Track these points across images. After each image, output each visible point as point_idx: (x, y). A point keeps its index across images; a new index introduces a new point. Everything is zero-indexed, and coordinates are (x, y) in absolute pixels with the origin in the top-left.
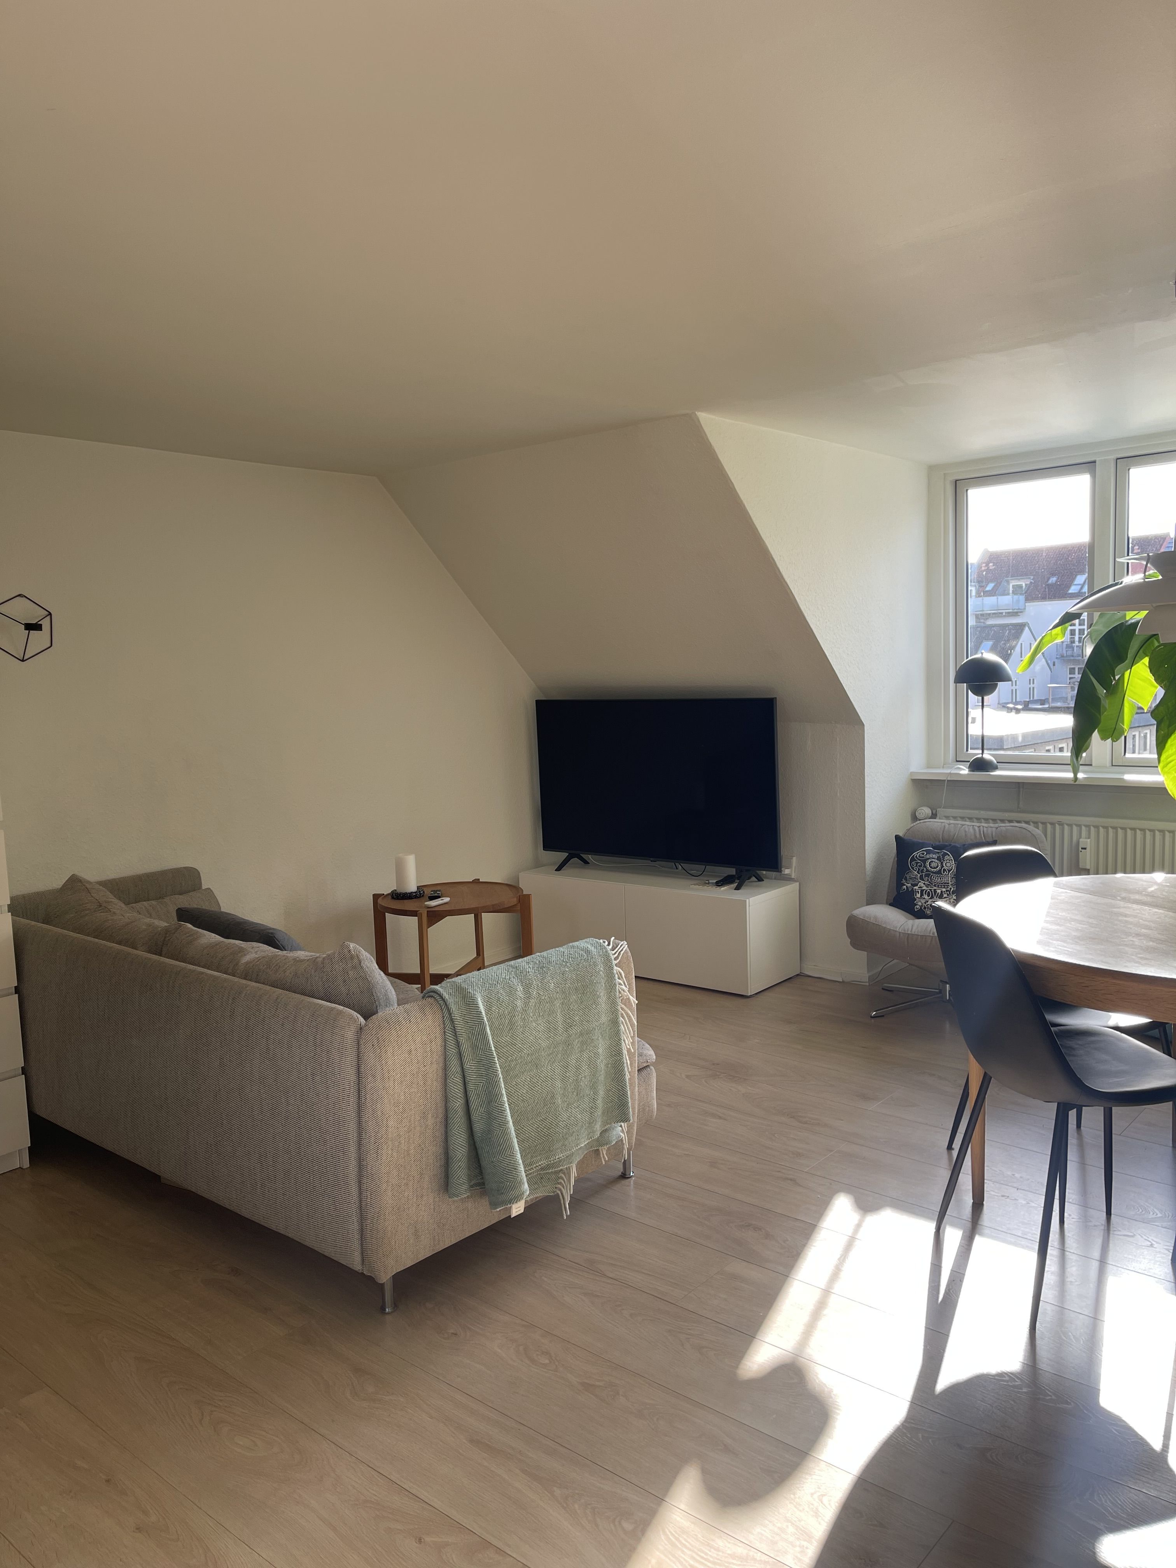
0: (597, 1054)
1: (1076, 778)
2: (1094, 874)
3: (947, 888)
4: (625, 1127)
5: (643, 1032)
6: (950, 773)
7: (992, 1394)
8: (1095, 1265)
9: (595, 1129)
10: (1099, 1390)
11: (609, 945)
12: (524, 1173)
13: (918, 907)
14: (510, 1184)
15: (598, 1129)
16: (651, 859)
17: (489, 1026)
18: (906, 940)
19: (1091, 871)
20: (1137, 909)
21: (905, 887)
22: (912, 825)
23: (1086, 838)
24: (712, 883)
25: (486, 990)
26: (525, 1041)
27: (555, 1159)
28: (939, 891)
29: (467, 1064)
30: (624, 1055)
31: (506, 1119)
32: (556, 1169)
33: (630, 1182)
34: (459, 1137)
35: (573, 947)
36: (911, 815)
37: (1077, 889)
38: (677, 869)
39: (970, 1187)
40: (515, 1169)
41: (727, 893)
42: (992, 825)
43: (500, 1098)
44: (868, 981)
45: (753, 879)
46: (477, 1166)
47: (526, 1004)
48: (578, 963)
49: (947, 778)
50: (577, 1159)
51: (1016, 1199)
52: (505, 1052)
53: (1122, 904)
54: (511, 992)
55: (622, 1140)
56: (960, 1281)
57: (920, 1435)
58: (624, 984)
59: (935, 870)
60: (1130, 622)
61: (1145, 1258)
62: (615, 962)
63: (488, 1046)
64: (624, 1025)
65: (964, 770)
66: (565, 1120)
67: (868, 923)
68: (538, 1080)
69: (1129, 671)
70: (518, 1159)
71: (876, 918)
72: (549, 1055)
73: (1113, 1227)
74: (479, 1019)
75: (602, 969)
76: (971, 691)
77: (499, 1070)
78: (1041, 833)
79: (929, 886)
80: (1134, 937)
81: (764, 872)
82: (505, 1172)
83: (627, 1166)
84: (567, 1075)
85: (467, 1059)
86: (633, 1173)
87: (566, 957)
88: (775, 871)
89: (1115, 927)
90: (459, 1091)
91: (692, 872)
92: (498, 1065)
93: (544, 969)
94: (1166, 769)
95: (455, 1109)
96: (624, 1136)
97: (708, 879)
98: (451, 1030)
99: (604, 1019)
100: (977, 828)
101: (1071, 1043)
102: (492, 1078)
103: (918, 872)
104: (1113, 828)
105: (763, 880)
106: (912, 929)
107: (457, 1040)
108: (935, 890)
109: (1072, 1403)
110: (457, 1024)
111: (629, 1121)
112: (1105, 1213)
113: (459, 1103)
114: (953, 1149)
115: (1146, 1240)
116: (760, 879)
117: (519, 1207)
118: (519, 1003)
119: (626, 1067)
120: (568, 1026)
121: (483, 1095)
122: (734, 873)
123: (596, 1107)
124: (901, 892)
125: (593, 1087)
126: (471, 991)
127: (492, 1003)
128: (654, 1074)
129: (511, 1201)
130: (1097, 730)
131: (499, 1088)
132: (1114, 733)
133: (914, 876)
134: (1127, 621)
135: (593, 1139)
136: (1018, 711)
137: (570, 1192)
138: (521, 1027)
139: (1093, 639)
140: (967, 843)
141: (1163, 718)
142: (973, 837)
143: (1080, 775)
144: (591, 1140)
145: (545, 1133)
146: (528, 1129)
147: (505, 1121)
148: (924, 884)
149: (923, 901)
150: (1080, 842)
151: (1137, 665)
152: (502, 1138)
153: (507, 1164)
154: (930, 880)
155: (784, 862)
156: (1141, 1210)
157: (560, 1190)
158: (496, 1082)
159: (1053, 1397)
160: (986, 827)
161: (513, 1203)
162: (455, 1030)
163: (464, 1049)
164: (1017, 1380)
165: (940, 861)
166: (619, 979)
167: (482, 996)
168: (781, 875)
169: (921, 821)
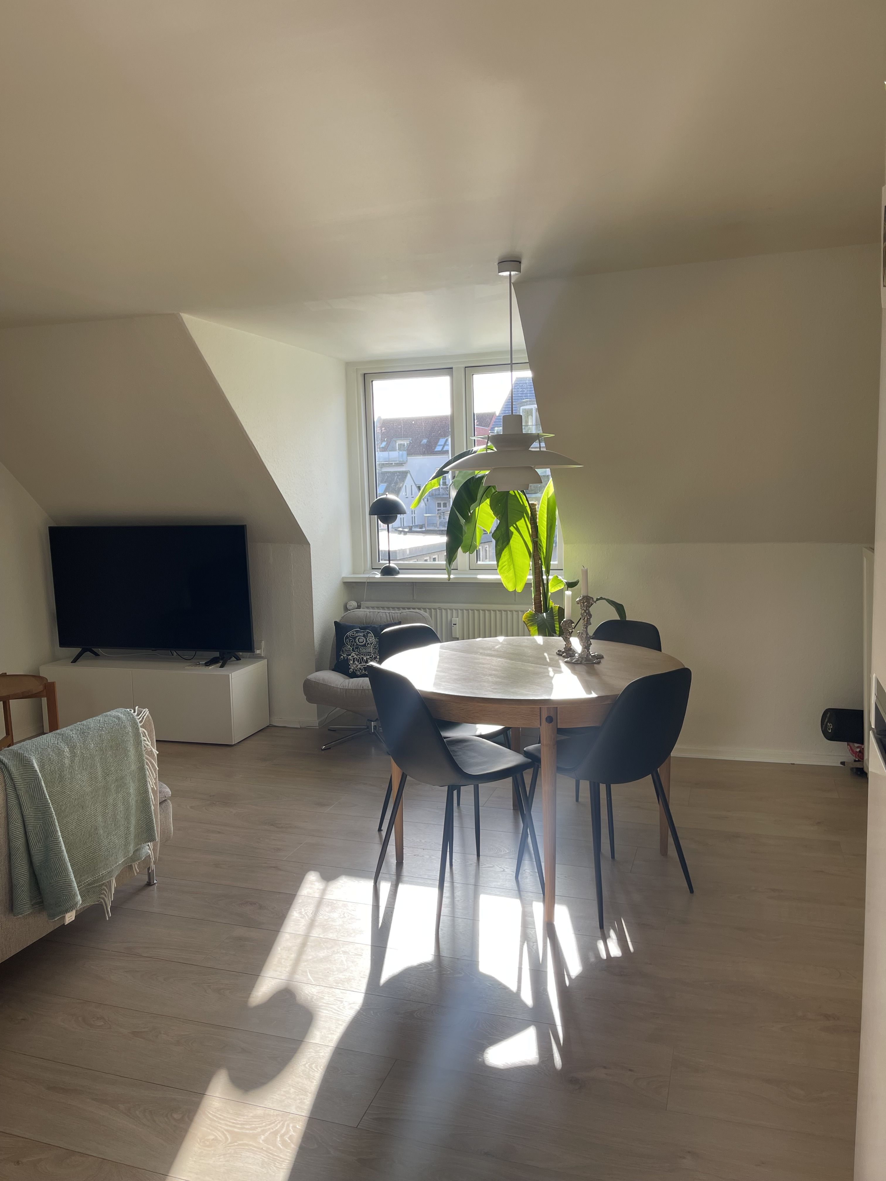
0: (129, 794)
1: (449, 579)
2: (461, 640)
3: (371, 656)
4: (151, 845)
5: (162, 776)
6: (369, 577)
7: (415, 977)
8: (472, 887)
9: (129, 850)
10: (479, 962)
11: (134, 712)
12: (77, 887)
13: (351, 670)
14: (66, 898)
15: (132, 849)
16: (152, 649)
17: (43, 780)
18: (345, 695)
19: (460, 639)
20: (489, 660)
21: (342, 657)
22: (345, 614)
23: (456, 618)
24: (202, 664)
25: (39, 753)
26: (72, 789)
27: (99, 876)
28: (365, 658)
29: (26, 811)
30: (150, 794)
31: (61, 849)
32: (100, 883)
33: (154, 888)
34: (21, 868)
35: (106, 716)
36: (344, 606)
37: (454, 649)
38: (173, 655)
39: (395, 853)
40: (70, 886)
41: (214, 670)
42: (397, 612)
43: (55, 834)
44: (318, 725)
45: (233, 659)
46: (36, 889)
47: (72, 761)
48: (112, 727)
49: (367, 580)
50: (116, 873)
51: (423, 856)
52: (57, 799)
53: (481, 657)
54: (60, 753)
55: (149, 856)
56: (391, 913)
57: (372, 1012)
58: (148, 740)
59: (362, 644)
60: (477, 476)
61: (500, 879)
62: (140, 724)
63: (44, 795)
64: (148, 771)
65: (378, 575)
66: (106, 845)
67: (319, 683)
68: (84, 818)
69: (478, 507)
70: (72, 878)
71: (323, 680)
72: (92, 798)
73: (481, 863)
74: (35, 776)
75: (130, 730)
76: (380, 520)
77: (54, 812)
78: (428, 615)
79: (358, 655)
80: (488, 676)
81: (241, 653)
82: (62, 889)
83: (151, 876)
84: (107, 812)
85: (26, 807)
86: (156, 880)
87: (102, 723)
88: (249, 652)
89: (478, 671)
90: (20, 832)
91: (184, 657)
92: (52, 809)
93: (85, 734)
94: (502, 571)
95: (17, 847)
96: (150, 852)
97: (198, 661)
98: (11, 787)
99: (133, 767)
100: (388, 614)
101: (454, 748)
102: (48, 819)
103: (351, 646)
104: (472, 610)
105: (240, 659)
106: (348, 685)
107: (17, 794)
108: (362, 657)
109: (463, 973)
110: (16, 782)
111: (155, 840)
112: (476, 856)
113: (21, 842)
114: (382, 830)
115: (500, 868)
116: (238, 659)
117: (71, 916)
118: (67, 762)
119: (151, 801)
120: (106, 775)
121: (40, 834)
122: (218, 656)
123: (129, 833)
124: (340, 660)
125: (127, 819)
126: (26, 755)
127: (44, 763)
128: (171, 806)
129: (67, 911)
130: (460, 547)
131: (54, 826)
132: (471, 548)
133: (348, 649)
134: (476, 476)
135: (128, 857)
136: (405, 533)
137: (111, 899)
138: (69, 779)
139: (456, 486)
140: (382, 624)
141: (499, 538)
142: (385, 620)
143: (452, 576)
144: (126, 858)
145: (91, 857)
146: (76, 855)
147: (60, 850)
148: (355, 654)
149: (355, 666)
150: (452, 620)
151: (482, 504)
152: (58, 864)
153: (63, 883)
154: (359, 651)
155: (256, 645)
156: (497, 851)
157: (103, 899)
158: (52, 822)
159: (452, 972)
160: (394, 613)
161: (67, 913)
162: (14, 786)
163: (23, 799)
164: (429, 966)
165: (365, 637)
166: (143, 736)
167: (36, 758)
168: (253, 654)
169: (351, 611)
